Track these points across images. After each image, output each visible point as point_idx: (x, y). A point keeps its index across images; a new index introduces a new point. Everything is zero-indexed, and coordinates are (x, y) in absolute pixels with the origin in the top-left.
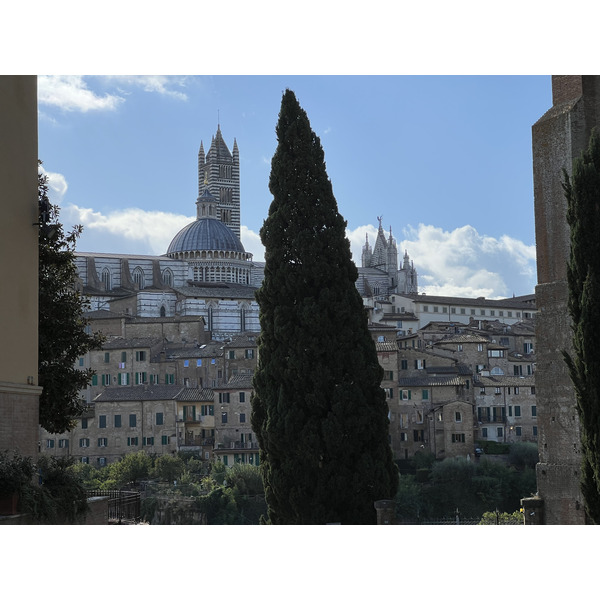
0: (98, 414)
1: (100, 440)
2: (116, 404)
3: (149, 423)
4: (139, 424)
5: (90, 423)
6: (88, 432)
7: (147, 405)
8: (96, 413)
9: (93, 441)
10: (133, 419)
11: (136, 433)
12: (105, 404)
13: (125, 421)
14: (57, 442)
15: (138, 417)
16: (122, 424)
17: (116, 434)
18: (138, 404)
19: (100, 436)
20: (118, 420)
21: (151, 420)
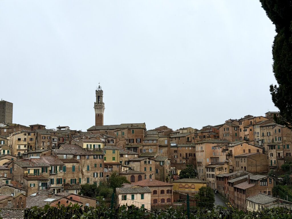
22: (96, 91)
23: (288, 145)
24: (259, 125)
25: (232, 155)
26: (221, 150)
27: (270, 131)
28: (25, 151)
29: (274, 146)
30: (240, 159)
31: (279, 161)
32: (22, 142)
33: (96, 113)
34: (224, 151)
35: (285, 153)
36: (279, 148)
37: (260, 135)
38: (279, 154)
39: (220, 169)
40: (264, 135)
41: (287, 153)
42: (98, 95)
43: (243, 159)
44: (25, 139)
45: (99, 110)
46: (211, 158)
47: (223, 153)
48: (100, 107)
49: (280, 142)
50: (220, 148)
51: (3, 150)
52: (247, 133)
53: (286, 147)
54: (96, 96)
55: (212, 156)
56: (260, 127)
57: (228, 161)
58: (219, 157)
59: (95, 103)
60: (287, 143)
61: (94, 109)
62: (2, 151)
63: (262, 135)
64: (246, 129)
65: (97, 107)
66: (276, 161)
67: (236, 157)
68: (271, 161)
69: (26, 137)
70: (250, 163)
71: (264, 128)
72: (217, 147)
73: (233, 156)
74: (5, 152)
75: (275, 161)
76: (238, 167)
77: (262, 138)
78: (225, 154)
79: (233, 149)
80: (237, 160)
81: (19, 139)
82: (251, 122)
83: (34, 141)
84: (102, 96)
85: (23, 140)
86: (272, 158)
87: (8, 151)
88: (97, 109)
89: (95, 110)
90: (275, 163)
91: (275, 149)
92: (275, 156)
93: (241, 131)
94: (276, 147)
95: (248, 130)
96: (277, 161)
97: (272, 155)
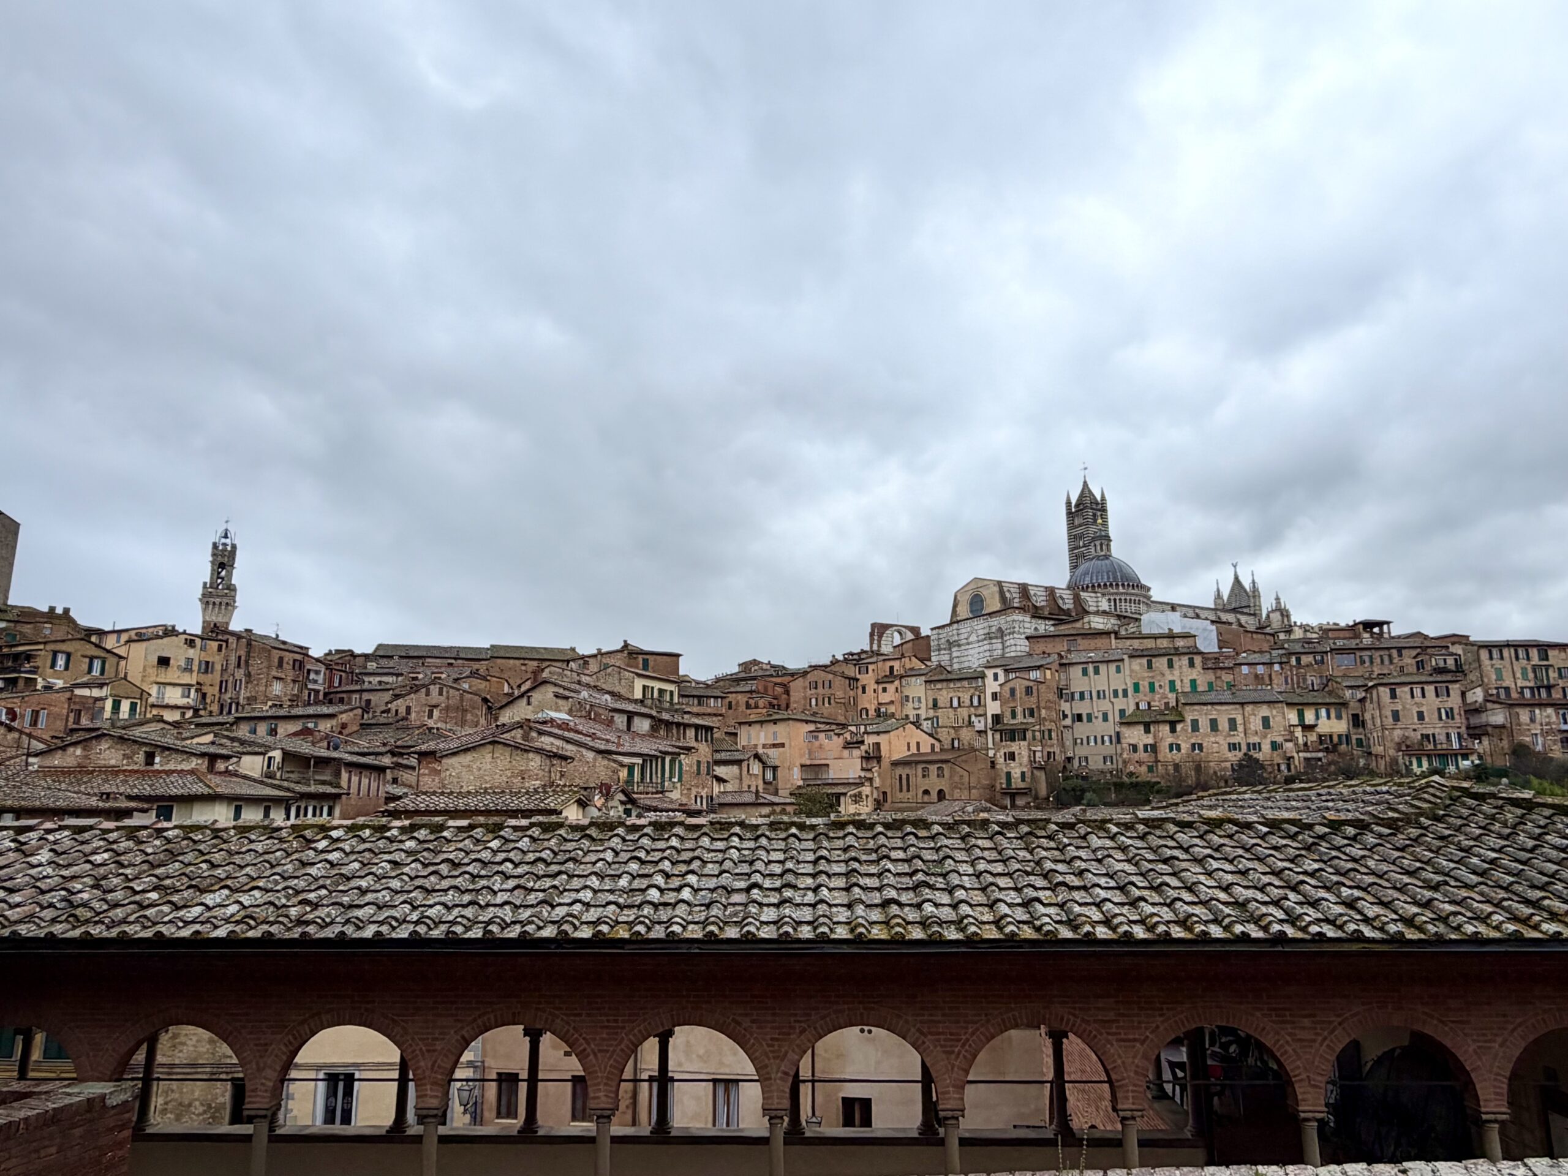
0: (1189, 718)
1: (1193, 745)
2: (1209, 707)
3: (1253, 728)
4: (1240, 728)
5: (1179, 727)
6: (1178, 737)
7: (1249, 709)
8: (1186, 716)
9: (1185, 747)
10: (1233, 723)
11: (1239, 738)
12: (1196, 707)
13: (1223, 724)
14: (1141, 748)
15: (1239, 720)
16: (1220, 728)
17: (1213, 739)
18: (1238, 706)
19: (1193, 741)
20: (1214, 725)
21: (1256, 724)
22: (215, 546)
23: (1050, 731)
24: (923, 678)
25: (879, 759)
26: (838, 742)
27: (960, 694)
28: (183, 714)
29: (1025, 731)
30: (920, 767)
31: (1035, 772)
32: (172, 674)
33: (207, 619)
34: (848, 745)
35: (1045, 753)
36: (1034, 738)
37: (923, 705)
38: (1034, 752)
39: (857, 798)
40: (940, 704)
41: (1049, 753)
42: (220, 559)
43: (933, 768)
44: (190, 661)
45: (220, 608)
46: (802, 766)
47: (846, 753)
48: (225, 600)
49: (1031, 720)
50: (835, 738)
51: (114, 701)
52: (885, 698)
53: (1046, 733)
54: (213, 563)
55: (803, 762)
56: (926, 682)
57: (869, 775)
58: (827, 765)
59: (205, 584)
60: (1048, 725)
61: (199, 606)
62: (109, 705)
63: (931, 705)
64: (881, 687)
65: (212, 600)
66: (1028, 775)
67: (895, 764)
68: (1009, 774)
69: (191, 653)
70: (957, 779)
71: (939, 686)
72: (822, 736)
73: (886, 763)
74: (119, 709)
75: (1023, 774)
76: (908, 790)
77: (931, 713)
78: (856, 753)
79: (882, 739)
80: (900, 771)
81: (164, 662)
82: (892, 668)
83: (217, 677)
84: (232, 566)
85: (179, 667)
86: (1013, 764)
87: (133, 707)
88: (211, 606)
89: (204, 610)
90: (1023, 780)
91: (1024, 739)
92: (1025, 760)
93: (864, 691)
94: (1029, 735)
95: (891, 688)
96: (1032, 773)
97: (1012, 756)
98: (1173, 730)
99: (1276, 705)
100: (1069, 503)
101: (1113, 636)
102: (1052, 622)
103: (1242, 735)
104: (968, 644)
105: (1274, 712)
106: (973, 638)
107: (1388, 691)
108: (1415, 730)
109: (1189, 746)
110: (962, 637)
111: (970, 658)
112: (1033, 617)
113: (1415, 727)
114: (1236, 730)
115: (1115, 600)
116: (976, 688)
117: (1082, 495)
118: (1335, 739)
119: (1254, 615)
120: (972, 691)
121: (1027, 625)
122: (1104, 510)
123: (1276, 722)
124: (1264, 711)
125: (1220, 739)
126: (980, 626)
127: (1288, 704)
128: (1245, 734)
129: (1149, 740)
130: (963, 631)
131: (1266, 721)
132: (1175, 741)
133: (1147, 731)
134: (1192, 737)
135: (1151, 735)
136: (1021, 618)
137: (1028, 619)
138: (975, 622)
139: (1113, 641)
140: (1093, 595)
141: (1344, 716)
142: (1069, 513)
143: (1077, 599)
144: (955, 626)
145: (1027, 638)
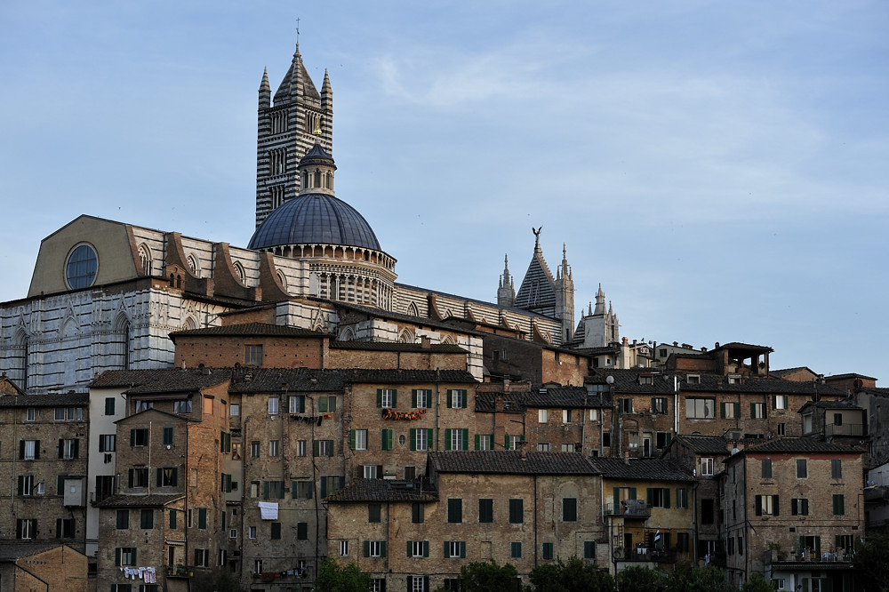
0: (446, 495)
1: (446, 544)
2: (481, 479)
4: (528, 518)
5: (428, 512)
6: (425, 530)
7: (544, 483)
8: (441, 492)
9: (435, 548)
10: (516, 508)
11: (523, 534)
12: (459, 478)
13: (501, 511)
15: (528, 505)
16: (496, 516)
17: (482, 536)
18: (527, 480)
19: (449, 538)
20: (486, 510)
21: (552, 511)
98: (417, 518)
99: (589, 480)
100: (264, 90)
101: (326, 342)
102: (219, 310)
103: (530, 530)
104: (61, 340)
105: (585, 491)
106: (71, 329)
107: (760, 463)
108: (792, 530)
109: (441, 546)
110: (50, 325)
111: (60, 367)
112: (186, 296)
113: (792, 525)
114: (521, 520)
115: (333, 277)
116: (70, 426)
117: (290, 78)
118: (674, 540)
119: (559, 321)
120: (63, 430)
121: (174, 312)
122: (326, 110)
123: (586, 510)
124: (569, 488)
125: (494, 536)
126: (86, 309)
127: (606, 479)
128: (535, 529)
129: (375, 533)
130: (53, 315)
131: (570, 508)
132: (421, 538)
133: (374, 518)
134: (447, 532)
135: (379, 527)
136: (163, 299)
137: (176, 301)
138: (77, 299)
139: (327, 352)
140: (295, 264)
141: (691, 501)
142: (264, 111)
143: (265, 270)
144: (39, 305)
145: (173, 336)
